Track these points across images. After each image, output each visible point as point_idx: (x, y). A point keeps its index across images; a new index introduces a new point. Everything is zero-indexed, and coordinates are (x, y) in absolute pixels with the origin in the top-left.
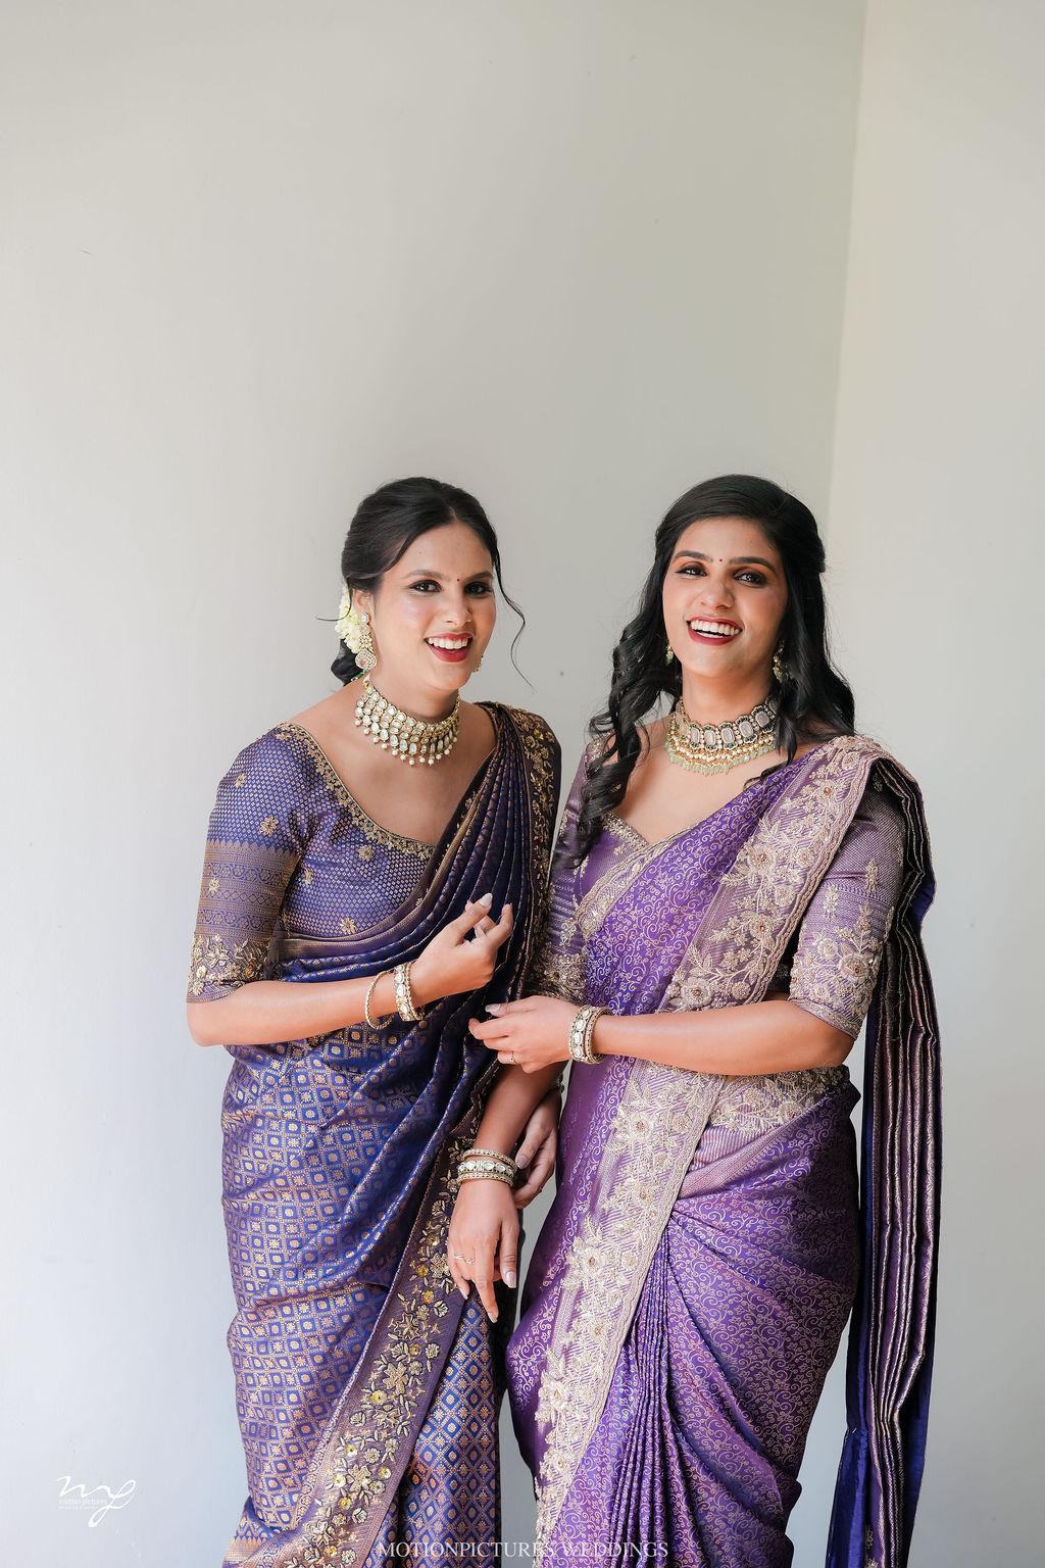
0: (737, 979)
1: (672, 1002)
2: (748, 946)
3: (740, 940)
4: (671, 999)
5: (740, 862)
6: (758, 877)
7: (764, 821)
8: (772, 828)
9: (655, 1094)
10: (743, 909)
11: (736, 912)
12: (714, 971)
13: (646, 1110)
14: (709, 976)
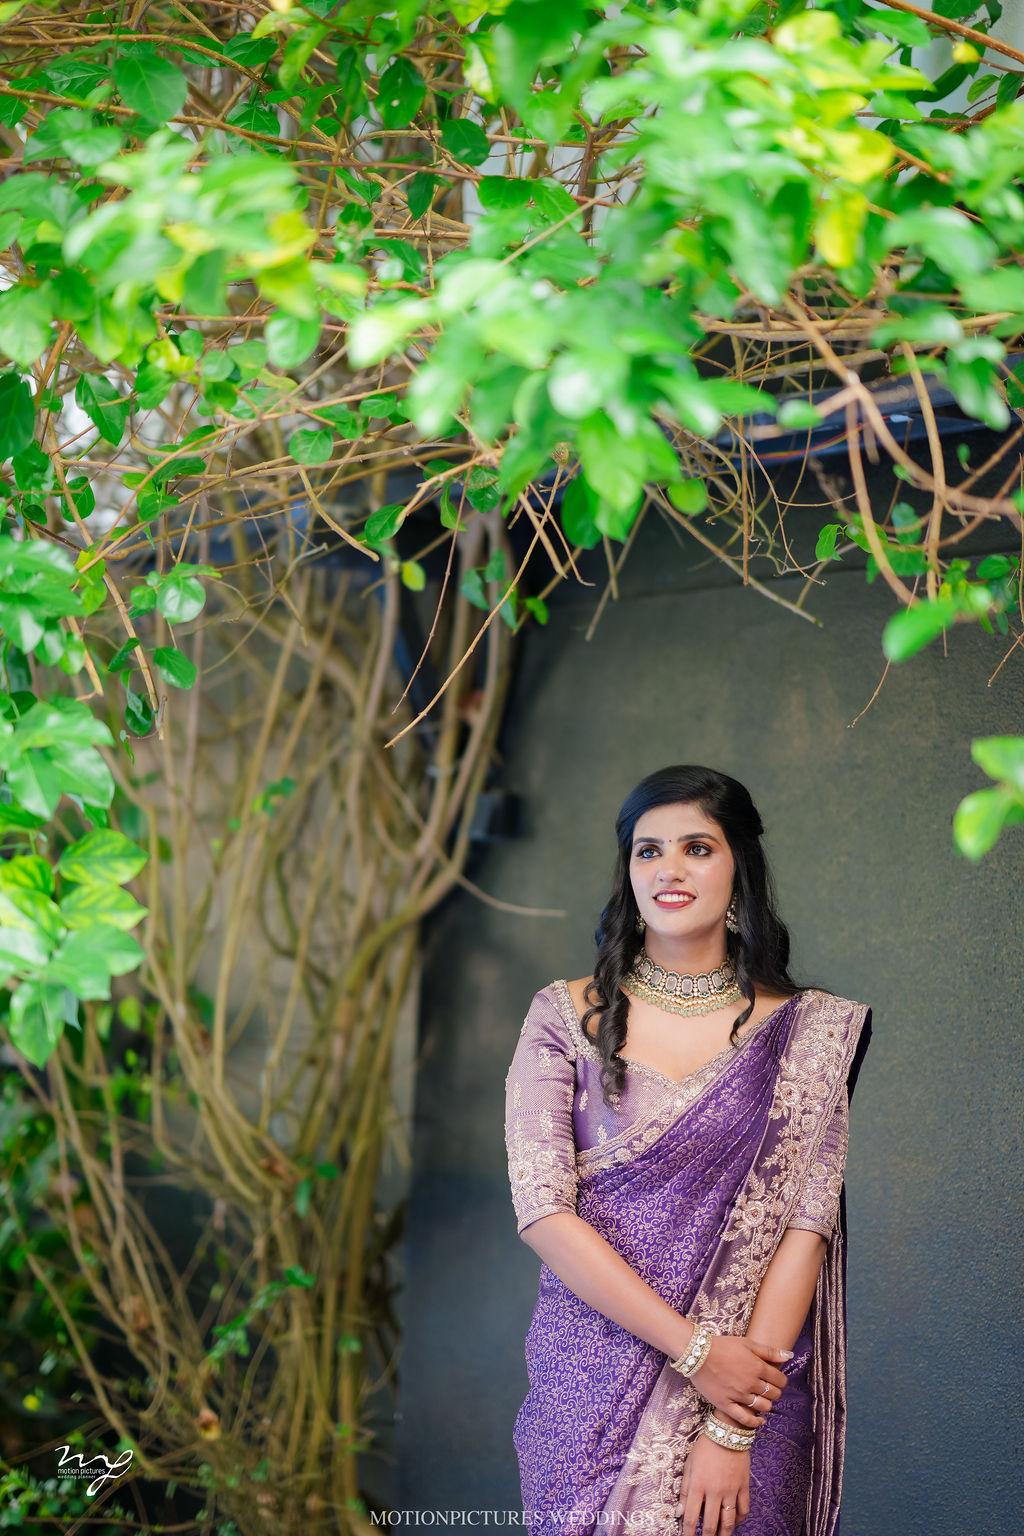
1: (736, 1224)
4: (736, 1221)
5: (777, 1098)
6: (789, 1109)
7: (783, 1061)
8: (790, 1067)
9: (721, 1305)
10: (785, 1137)
11: (779, 1140)
12: (766, 1193)
13: (714, 1320)
14: (763, 1198)
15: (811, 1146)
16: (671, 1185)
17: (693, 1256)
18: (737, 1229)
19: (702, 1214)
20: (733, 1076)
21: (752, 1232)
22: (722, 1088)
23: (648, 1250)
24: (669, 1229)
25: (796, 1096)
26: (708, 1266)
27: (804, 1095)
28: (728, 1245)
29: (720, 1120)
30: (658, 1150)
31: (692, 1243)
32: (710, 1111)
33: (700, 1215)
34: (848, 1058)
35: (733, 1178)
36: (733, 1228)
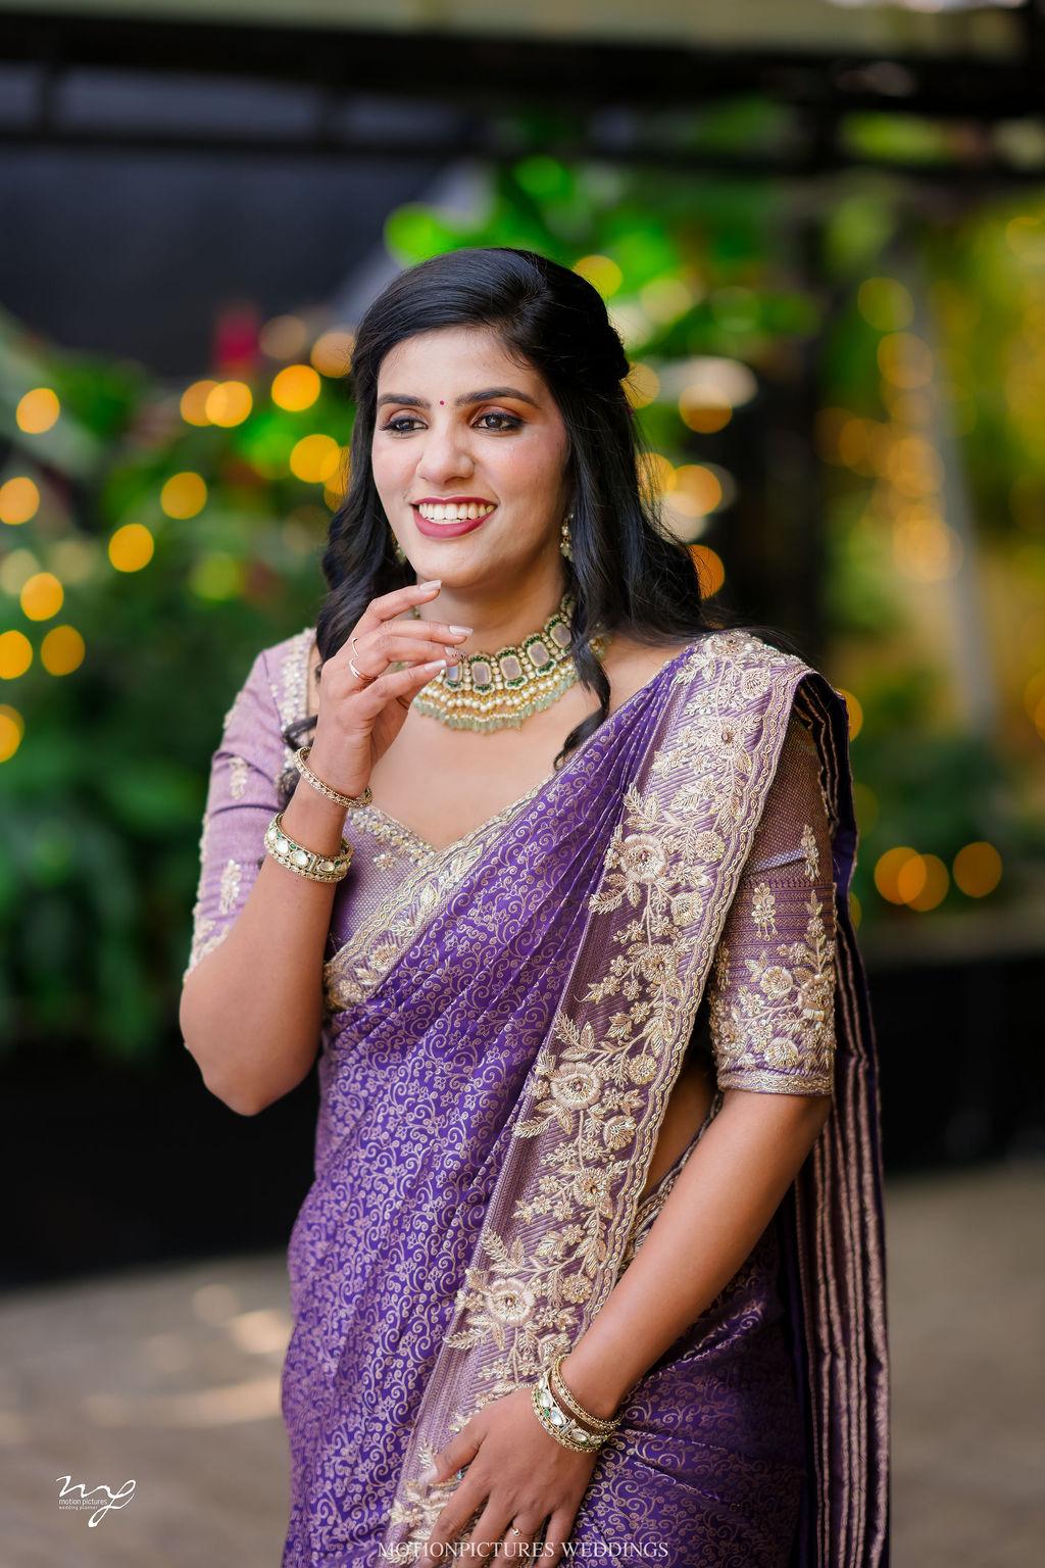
0: (634, 1052)
1: (539, 1108)
2: (644, 997)
3: (632, 990)
4: (538, 1102)
5: (611, 871)
6: (642, 887)
7: (632, 798)
8: (643, 806)
9: (530, 1250)
10: (630, 942)
11: (620, 949)
12: (598, 1047)
13: (518, 1276)
14: (593, 1057)
15: (696, 951)
16: (428, 1041)
17: (463, 1163)
18: (545, 1116)
19: (476, 1091)
20: (523, 840)
21: (578, 1117)
22: (499, 866)
23: (398, 1150)
24: (428, 1116)
25: (657, 864)
26: (495, 1180)
27: (676, 858)
28: (529, 1146)
29: (493, 928)
30: (396, 984)
31: (460, 1140)
32: (473, 912)
33: (473, 1092)
34: (761, 781)
35: (527, 1026)
36: (534, 1114)
